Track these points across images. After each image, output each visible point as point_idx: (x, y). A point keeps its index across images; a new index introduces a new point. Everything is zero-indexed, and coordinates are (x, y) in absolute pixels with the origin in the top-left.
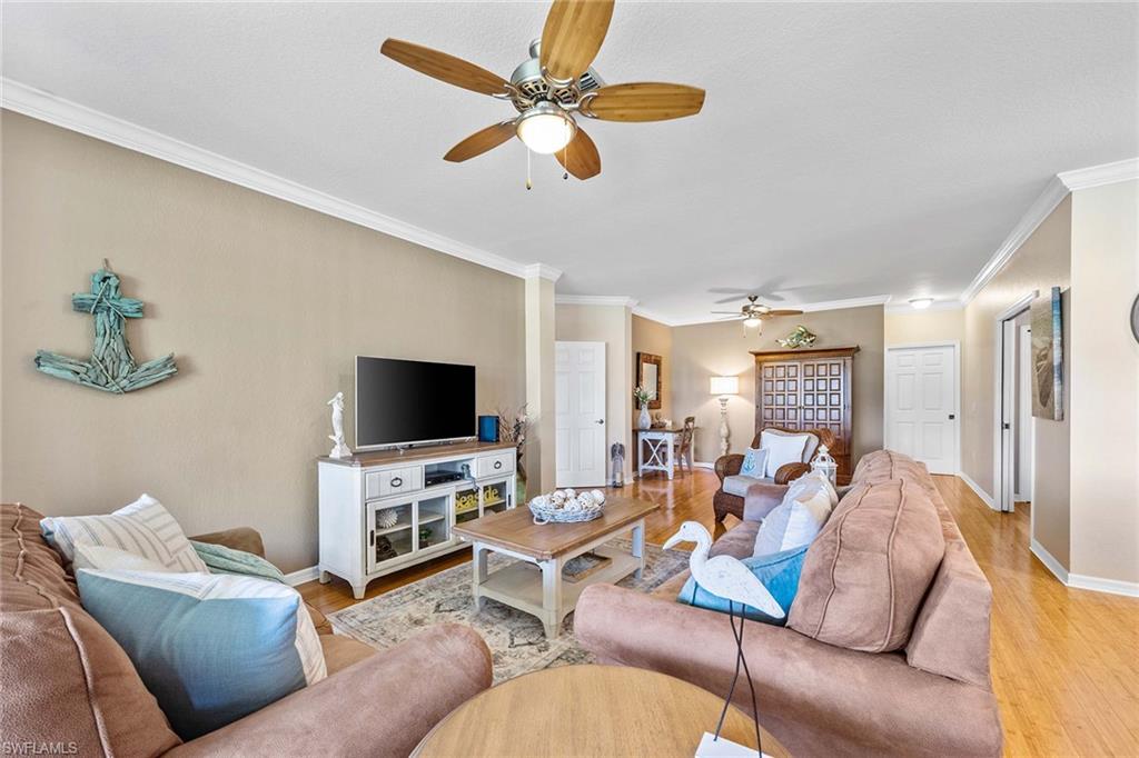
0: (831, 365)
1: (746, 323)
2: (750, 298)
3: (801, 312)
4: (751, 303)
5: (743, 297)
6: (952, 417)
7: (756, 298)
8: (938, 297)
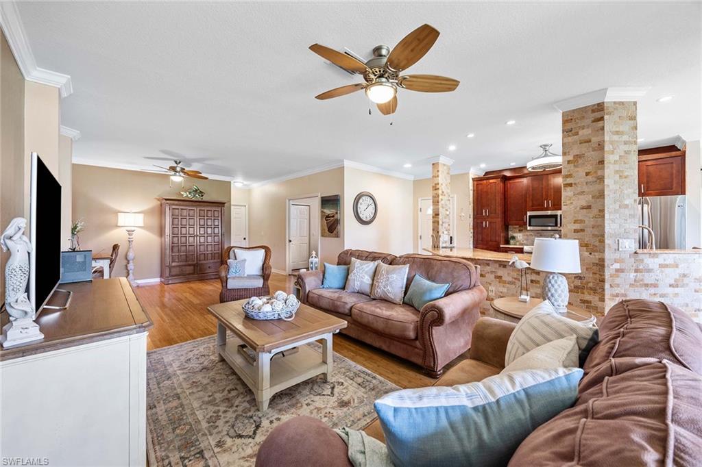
0: (207, 210)
1: (172, 178)
2: (176, 162)
3: (206, 178)
4: (176, 165)
5: (171, 160)
6: (245, 239)
7: (180, 162)
8: (245, 183)
